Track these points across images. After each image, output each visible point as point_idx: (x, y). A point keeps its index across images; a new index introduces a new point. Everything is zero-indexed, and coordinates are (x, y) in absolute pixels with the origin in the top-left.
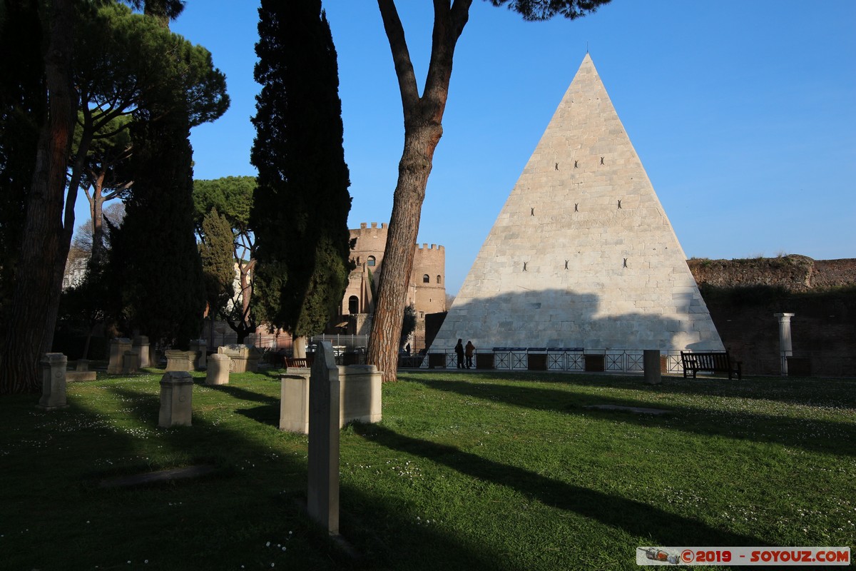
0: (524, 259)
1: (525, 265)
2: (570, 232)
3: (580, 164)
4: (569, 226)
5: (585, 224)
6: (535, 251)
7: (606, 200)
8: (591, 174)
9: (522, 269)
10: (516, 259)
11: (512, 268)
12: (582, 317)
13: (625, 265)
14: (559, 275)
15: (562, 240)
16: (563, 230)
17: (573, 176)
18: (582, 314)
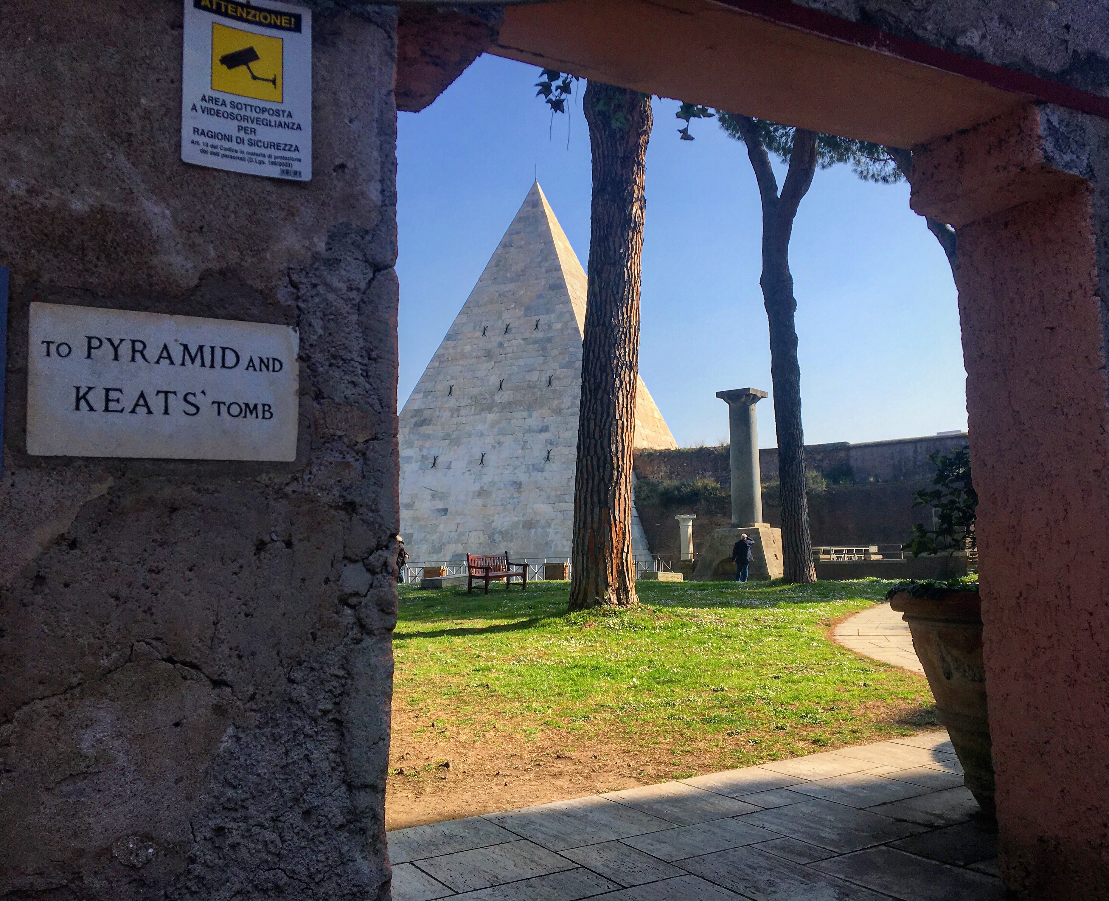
0: (434, 452)
1: (435, 459)
2: (491, 417)
3: (511, 329)
4: (489, 409)
5: (509, 406)
6: (447, 441)
7: (534, 376)
8: (522, 341)
9: (431, 465)
10: (425, 452)
11: (419, 464)
12: (494, 524)
13: (548, 458)
14: (472, 472)
15: (480, 427)
16: (483, 414)
17: (501, 345)
18: (493, 521)
